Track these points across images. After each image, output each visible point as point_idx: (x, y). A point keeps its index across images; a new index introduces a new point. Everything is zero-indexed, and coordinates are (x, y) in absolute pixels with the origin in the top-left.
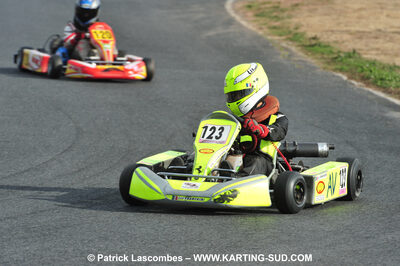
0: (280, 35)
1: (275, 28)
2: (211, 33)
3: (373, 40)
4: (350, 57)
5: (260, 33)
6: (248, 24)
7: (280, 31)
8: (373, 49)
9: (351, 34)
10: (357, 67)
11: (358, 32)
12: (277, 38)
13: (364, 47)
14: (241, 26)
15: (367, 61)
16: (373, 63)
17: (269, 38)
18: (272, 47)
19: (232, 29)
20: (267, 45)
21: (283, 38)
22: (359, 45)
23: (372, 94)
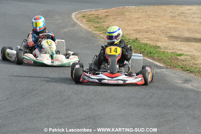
0: (100, 31)
1: (97, 27)
2: (66, 30)
3: (145, 33)
4: (134, 42)
5: (90, 30)
6: (84, 25)
7: (99, 29)
8: (145, 38)
9: (134, 30)
10: (138, 47)
11: (138, 30)
12: (98, 32)
13: (141, 37)
14: (80, 26)
15: (143, 44)
16: (146, 45)
17: (94, 32)
18: (96, 37)
19: (76, 28)
20: (94, 36)
21: (101, 32)
22: (138, 36)
23: (146, 60)
